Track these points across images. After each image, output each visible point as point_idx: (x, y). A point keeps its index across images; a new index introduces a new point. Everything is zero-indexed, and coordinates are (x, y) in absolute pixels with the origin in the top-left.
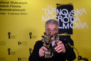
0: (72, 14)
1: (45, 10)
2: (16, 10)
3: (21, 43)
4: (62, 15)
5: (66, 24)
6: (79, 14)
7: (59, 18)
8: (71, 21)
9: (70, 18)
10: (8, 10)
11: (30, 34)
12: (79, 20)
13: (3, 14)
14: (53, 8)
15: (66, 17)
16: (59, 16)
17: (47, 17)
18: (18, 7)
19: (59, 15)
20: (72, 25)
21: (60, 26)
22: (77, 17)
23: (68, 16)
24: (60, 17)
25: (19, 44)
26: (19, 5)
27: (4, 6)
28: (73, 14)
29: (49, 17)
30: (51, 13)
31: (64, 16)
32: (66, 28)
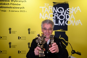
1: (43, 7)
2: (16, 8)
3: (20, 38)
4: (58, 13)
5: (62, 21)
6: (74, 11)
7: (55, 16)
8: (66, 19)
9: (65, 16)
10: (9, 8)
11: (29, 30)
12: (73, 17)
13: (4, 11)
14: (49, 7)
15: (62, 15)
16: (55, 14)
18: (17, 5)
20: (67, 22)
21: (56, 23)
22: (72, 15)
25: (19, 39)
26: (19, 3)
27: (5, 4)
28: (69, 12)
29: (46, 14)
30: (48, 11)
31: (60, 14)
32: (62, 25)
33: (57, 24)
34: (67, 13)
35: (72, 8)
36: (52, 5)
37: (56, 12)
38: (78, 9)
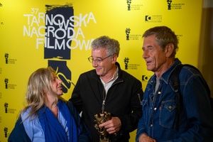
0: (71, 24)
1: (29, 16)
4: (54, 25)
5: (60, 42)
6: (83, 22)
7: (49, 30)
8: (69, 37)
9: (67, 31)
12: (82, 34)
14: (40, 14)
15: (61, 29)
16: (49, 27)
17: (31, 28)
19: (49, 25)
20: (70, 43)
21: (50, 45)
22: (80, 28)
23: (63, 27)
24: (51, 29)
28: (73, 23)
29: (34, 28)
30: (36, 22)
31: (58, 27)
32: (60, 48)
33: (53, 47)
34: (69, 26)
35: (79, 16)
36: (44, 10)
37: (51, 24)
38: (91, 17)
